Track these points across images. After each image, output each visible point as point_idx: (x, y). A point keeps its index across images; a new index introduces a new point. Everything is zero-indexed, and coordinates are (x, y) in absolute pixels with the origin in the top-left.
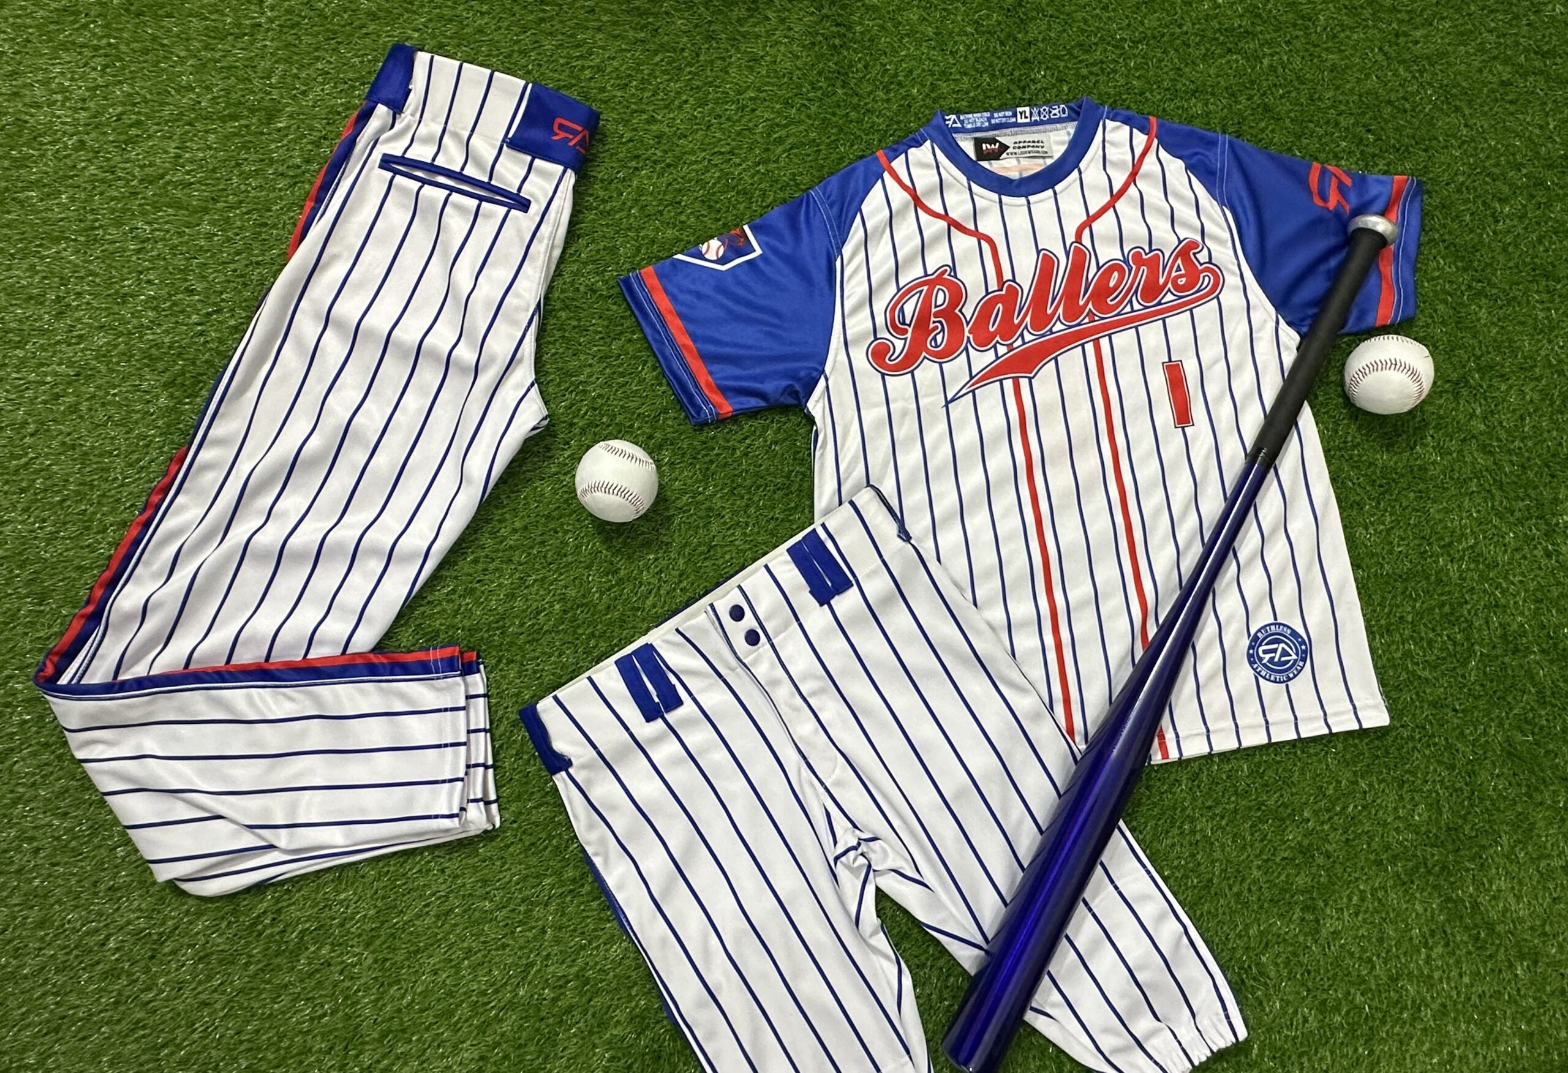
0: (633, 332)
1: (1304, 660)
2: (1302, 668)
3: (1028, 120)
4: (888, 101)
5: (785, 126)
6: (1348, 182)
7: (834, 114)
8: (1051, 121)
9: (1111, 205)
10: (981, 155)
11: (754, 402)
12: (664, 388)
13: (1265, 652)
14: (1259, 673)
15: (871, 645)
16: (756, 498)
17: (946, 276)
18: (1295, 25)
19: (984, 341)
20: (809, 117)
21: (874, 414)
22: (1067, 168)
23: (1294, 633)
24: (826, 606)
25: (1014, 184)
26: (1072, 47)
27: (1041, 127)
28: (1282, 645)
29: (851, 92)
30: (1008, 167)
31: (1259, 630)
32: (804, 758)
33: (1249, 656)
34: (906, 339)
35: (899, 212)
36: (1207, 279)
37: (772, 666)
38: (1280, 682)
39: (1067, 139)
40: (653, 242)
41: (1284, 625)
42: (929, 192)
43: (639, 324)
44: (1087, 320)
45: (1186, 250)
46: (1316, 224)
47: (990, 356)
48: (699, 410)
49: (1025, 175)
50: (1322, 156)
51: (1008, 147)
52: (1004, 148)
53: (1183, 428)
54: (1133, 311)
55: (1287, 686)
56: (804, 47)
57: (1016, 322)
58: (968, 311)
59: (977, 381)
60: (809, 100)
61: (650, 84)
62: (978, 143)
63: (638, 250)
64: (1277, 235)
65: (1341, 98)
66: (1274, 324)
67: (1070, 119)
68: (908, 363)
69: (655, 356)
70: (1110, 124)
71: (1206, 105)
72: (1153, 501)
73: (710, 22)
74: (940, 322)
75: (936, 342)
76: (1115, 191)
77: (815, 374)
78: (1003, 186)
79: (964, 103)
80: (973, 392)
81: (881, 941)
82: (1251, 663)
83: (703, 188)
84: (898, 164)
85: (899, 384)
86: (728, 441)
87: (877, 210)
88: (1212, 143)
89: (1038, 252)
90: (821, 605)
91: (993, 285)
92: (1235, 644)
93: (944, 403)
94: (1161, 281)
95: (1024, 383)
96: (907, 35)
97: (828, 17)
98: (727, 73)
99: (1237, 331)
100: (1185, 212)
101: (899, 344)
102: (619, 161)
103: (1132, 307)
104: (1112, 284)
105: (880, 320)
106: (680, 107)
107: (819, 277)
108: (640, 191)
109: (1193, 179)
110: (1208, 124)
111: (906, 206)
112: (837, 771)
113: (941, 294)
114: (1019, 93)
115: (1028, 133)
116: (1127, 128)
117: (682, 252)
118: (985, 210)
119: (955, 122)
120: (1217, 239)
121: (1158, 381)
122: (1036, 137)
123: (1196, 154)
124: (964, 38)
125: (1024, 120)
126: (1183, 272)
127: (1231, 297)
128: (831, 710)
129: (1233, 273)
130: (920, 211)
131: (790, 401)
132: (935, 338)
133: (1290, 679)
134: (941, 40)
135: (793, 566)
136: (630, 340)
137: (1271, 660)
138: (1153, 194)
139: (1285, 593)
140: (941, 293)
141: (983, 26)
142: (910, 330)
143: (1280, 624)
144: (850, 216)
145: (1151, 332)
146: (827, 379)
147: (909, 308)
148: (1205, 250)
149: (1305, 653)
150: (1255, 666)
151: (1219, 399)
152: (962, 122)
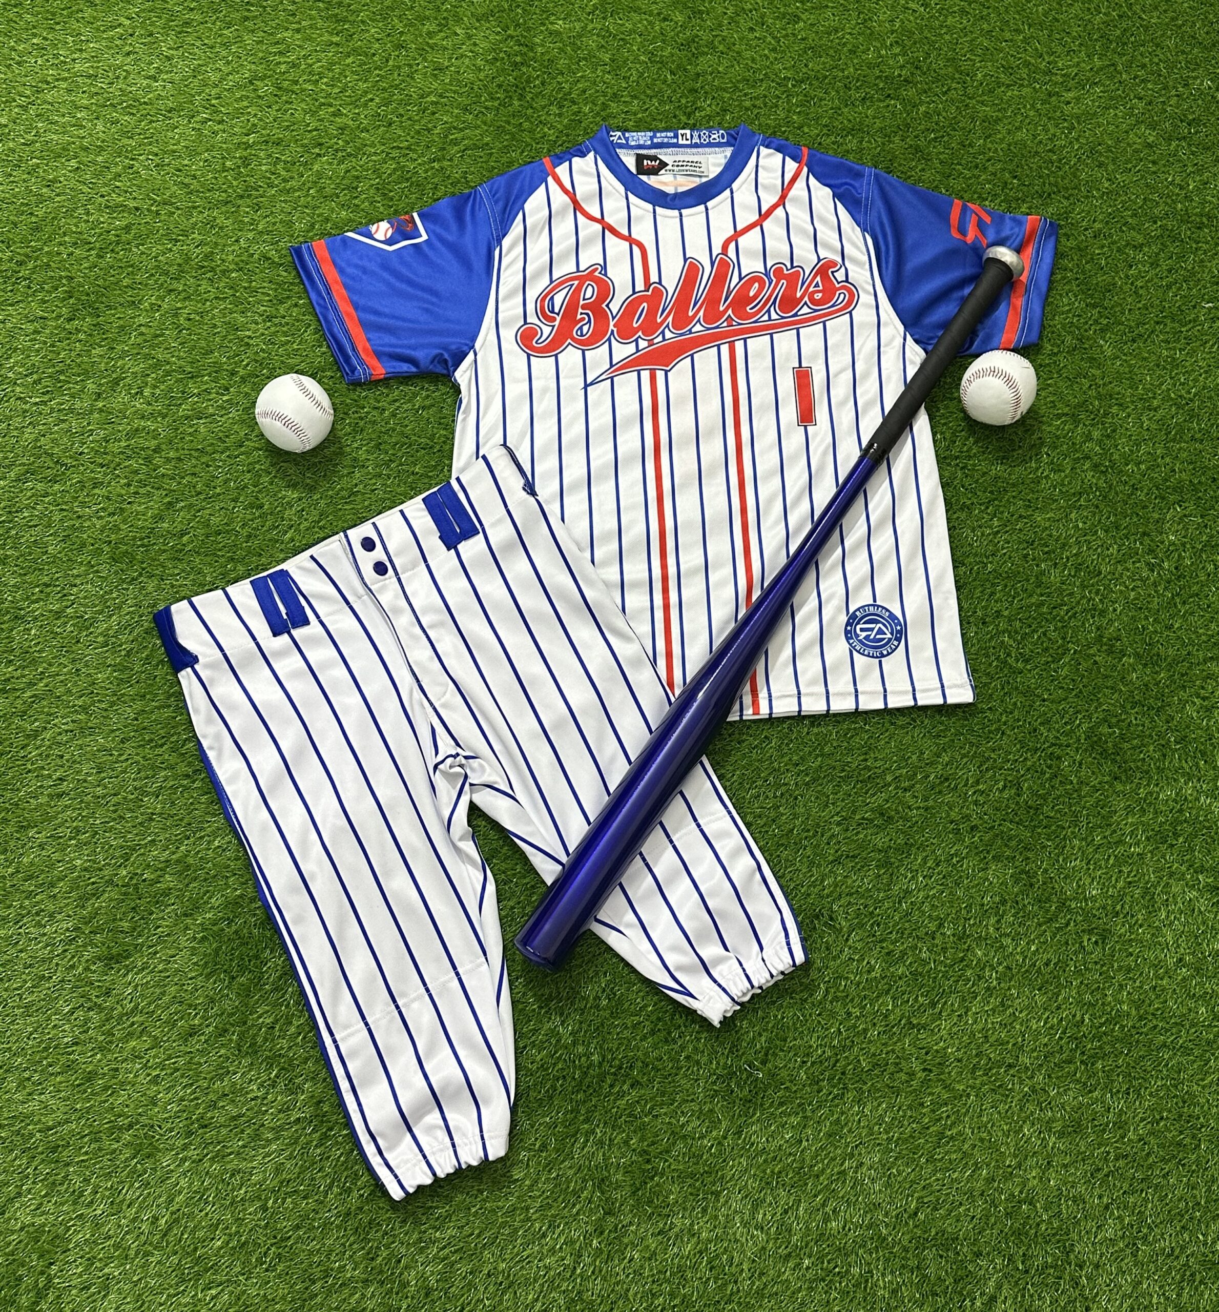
0: (300, 298)
1: (899, 641)
2: (897, 647)
3: (689, 142)
4: (560, 115)
5: (461, 130)
6: (988, 220)
7: (509, 123)
8: (710, 145)
9: (759, 223)
10: (641, 170)
11: (405, 367)
12: (324, 349)
13: (862, 630)
14: (854, 648)
15: (491, 588)
16: (400, 454)
17: (596, 274)
18: (953, 79)
19: (626, 334)
20: (485, 123)
21: (517, 389)
22: (719, 188)
23: (892, 616)
24: (453, 551)
25: (669, 198)
26: (738, 81)
27: (700, 150)
28: (880, 625)
29: (526, 104)
30: (665, 182)
31: (858, 609)
32: (418, 681)
33: (847, 632)
34: (553, 326)
35: (558, 213)
36: (842, 296)
37: (396, 597)
38: (873, 657)
39: (723, 161)
40: (327, 220)
41: (883, 608)
42: (588, 198)
43: (306, 291)
44: (725, 324)
45: (824, 269)
46: (952, 255)
47: (631, 348)
48: (353, 370)
49: (680, 190)
50: (967, 196)
51: (667, 165)
52: (663, 165)
53: (806, 427)
54: (770, 319)
55: (880, 662)
56: (487, 61)
57: (659, 320)
58: (615, 306)
59: (616, 369)
60: (486, 108)
61: (340, 82)
62: (640, 159)
63: (313, 226)
64: (913, 262)
65: (990, 145)
66: (902, 340)
67: (728, 144)
68: (552, 348)
69: (319, 321)
70: (764, 151)
71: (861, 142)
72: (769, 488)
73: (401, 33)
74: (588, 314)
75: (582, 332)
76: (763, 211)
77: (465, 348)
78: (659, 199)
79: (631, 123)
80: (612, 378)
81: (469, 847)
82: (847, 639)
83: (380, 177)
84: (562, 171)
85: (543, 366)
86: (379, 402)
87: (538, 209)
88: (858, 175)
89: (685, 260)
90: (449, 549)
91: (640, 286)
92: (833, 620)
93: (583, 386)
94: (799, 295)
95: (660, 375)
96: (585, 59)
97: (512, 37)
98: (413, 78)
99: (866, 344)
100: (828, 235)
101: (547, 330)
102: (302, 146)
103: (770, 316)
104: (752, 294)
105: (531, 307)
106: (366, 105)
107: (478, 265)
108: (320, 175)
109: (839, 205)
110: (861, 159)
111: (564, 209)
112: (448, 695)
113: (590, 289)
114: (684, 119)
115: (687, 153)
116: (780, 156)
117: (351, 231)
118: (640, 219)
119: (619, 138)
120: (855, 261)
121: (787, 384)
122: (695, 158)
123: (846, 184)
124: (638, 66)
125: (685, 142)
126: (821, 288)
127: (863, 313)
128: (448, 643)
129: (868, 293)
130: (578, 214)
131: (440, 369)
132: (581, 328)
133: (883, 656)
134: (616, 66)
135: (426, 513)
136: (296, 305)
137: (867, 638)
138: (799, 215)
139: (886, 580)
140: (590, 287)
141: (656, 55)
142: (558, 319)
143: (879, 606)
144: (513, 213)
145: (785, 341)
146: (476, 354)
147: (558, 299)
148: (843, 270)
149: (901, 633)
150: (851, 641)
151: (843, 403)
152: (627, 139)
